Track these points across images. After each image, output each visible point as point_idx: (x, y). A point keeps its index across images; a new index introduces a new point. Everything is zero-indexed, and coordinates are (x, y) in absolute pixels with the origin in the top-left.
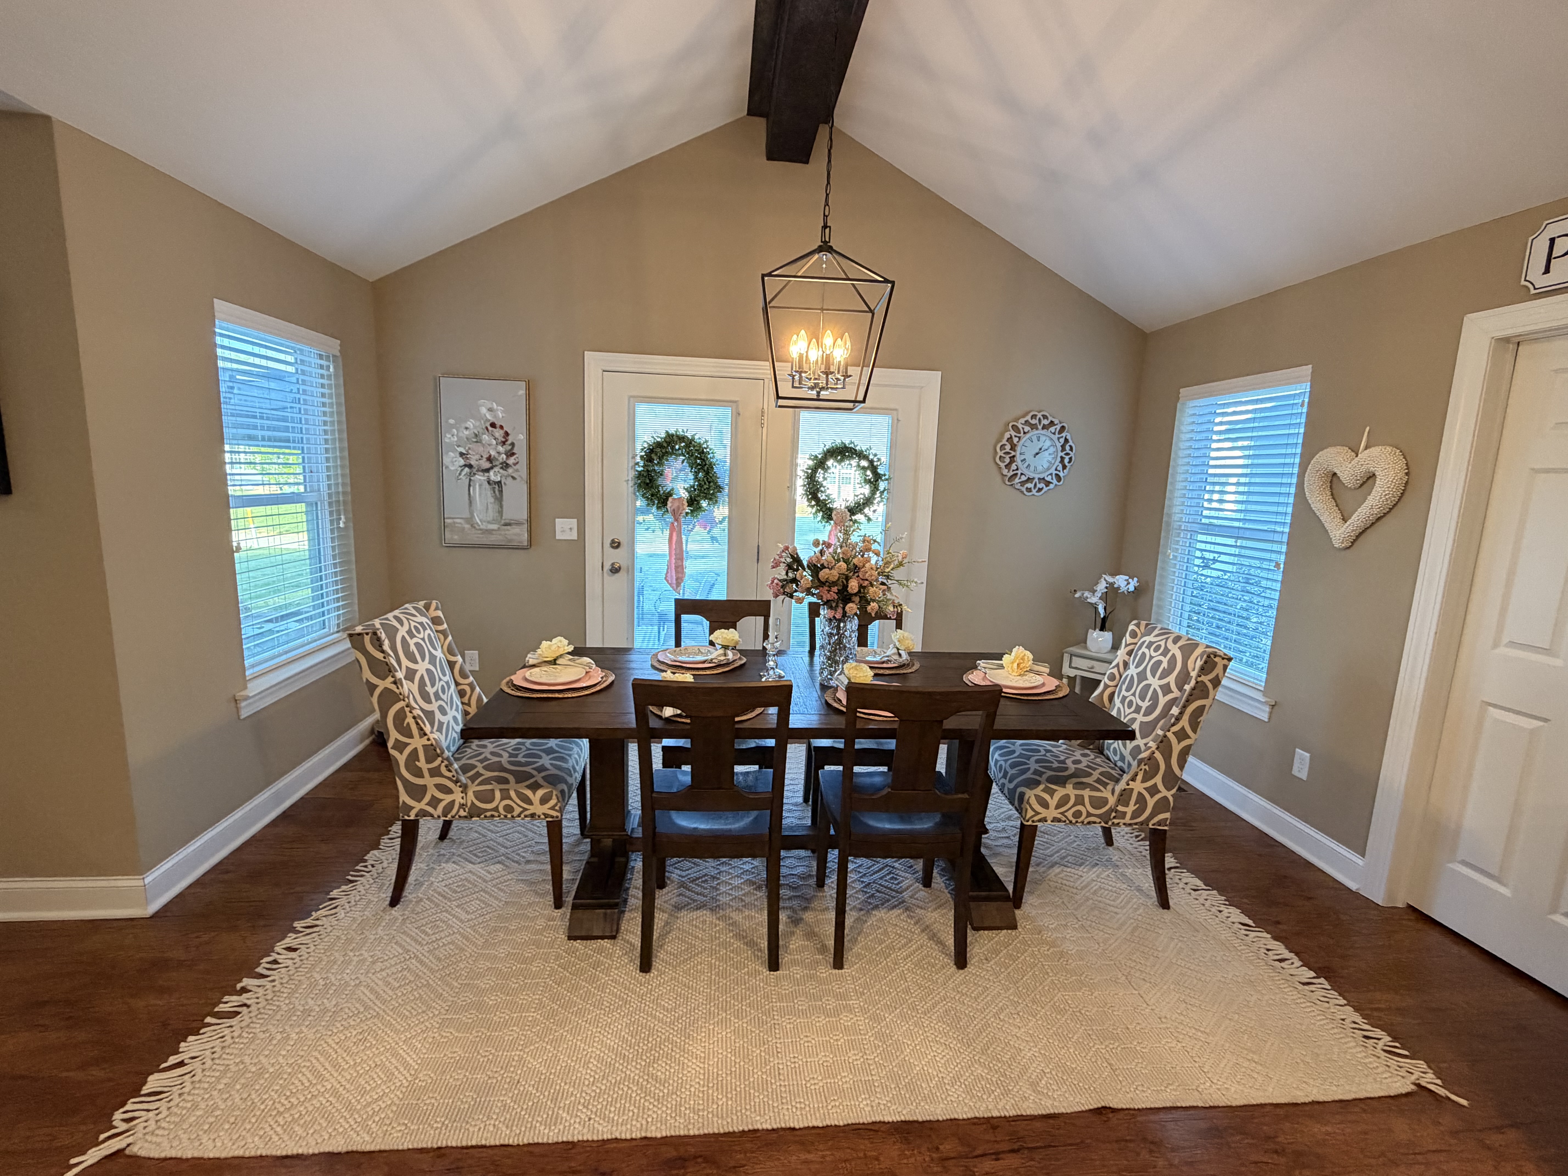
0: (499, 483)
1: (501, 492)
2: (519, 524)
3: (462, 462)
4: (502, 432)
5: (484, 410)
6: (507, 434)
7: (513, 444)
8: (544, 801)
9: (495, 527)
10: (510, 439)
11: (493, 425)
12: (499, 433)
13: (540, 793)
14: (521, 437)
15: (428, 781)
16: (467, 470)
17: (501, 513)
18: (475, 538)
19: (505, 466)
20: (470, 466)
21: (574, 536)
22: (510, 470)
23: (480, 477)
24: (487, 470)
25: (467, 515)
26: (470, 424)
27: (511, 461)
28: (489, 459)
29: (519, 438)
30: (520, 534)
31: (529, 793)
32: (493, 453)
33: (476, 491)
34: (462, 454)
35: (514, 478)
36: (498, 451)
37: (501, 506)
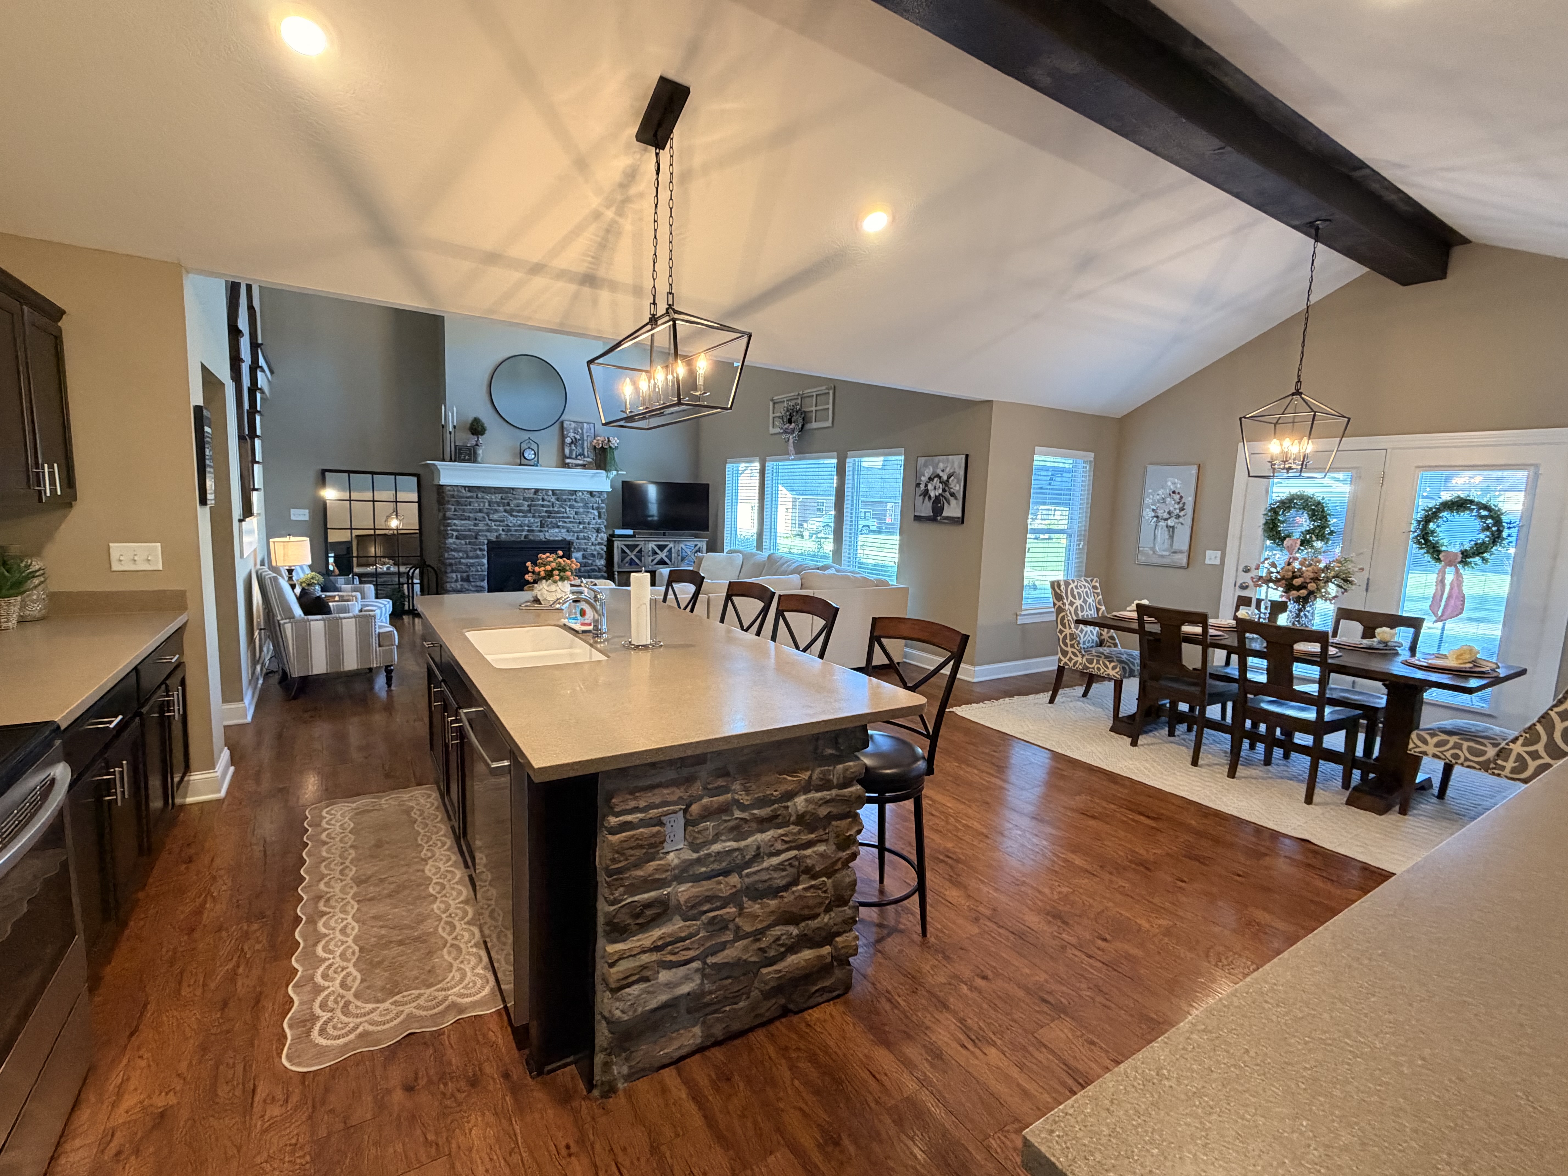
0: (1173, 527)
1: (1173, 532)
2: (1181, 552)
3: (1153, 514)
4: (1178, 496)
5: (1169, 483)
6: (1181, 497)
7: (1184, 504)
8: (1114, 668)
9: (1167, 553)
10: (1183, 500)
11: (1174, 492)
12: (1177, 497)
13: (1113, 664)
14: (1190, 499)
15: (1069, 649)
16: (1155, 519)
17: (1171, 545)
18: (1155, 560)
19: (1178, 517)
20: (1157, 517)
21: (1218, 562)
22: (1181, 520)
23: (1162, 523)
24: (1166, 519)
25: (1152, 545)
26: (1160, 492)
27: (1182, 513)
28: (1169, 513)
29: (1189, 500)
30: (1182, 559)
31: (1108, 663)
32: (1172, 509)
33: (1159, 532)
34: (1153, 510)
35: (1182, 524)
36: (1175, 508)
37: (1172, 541)
